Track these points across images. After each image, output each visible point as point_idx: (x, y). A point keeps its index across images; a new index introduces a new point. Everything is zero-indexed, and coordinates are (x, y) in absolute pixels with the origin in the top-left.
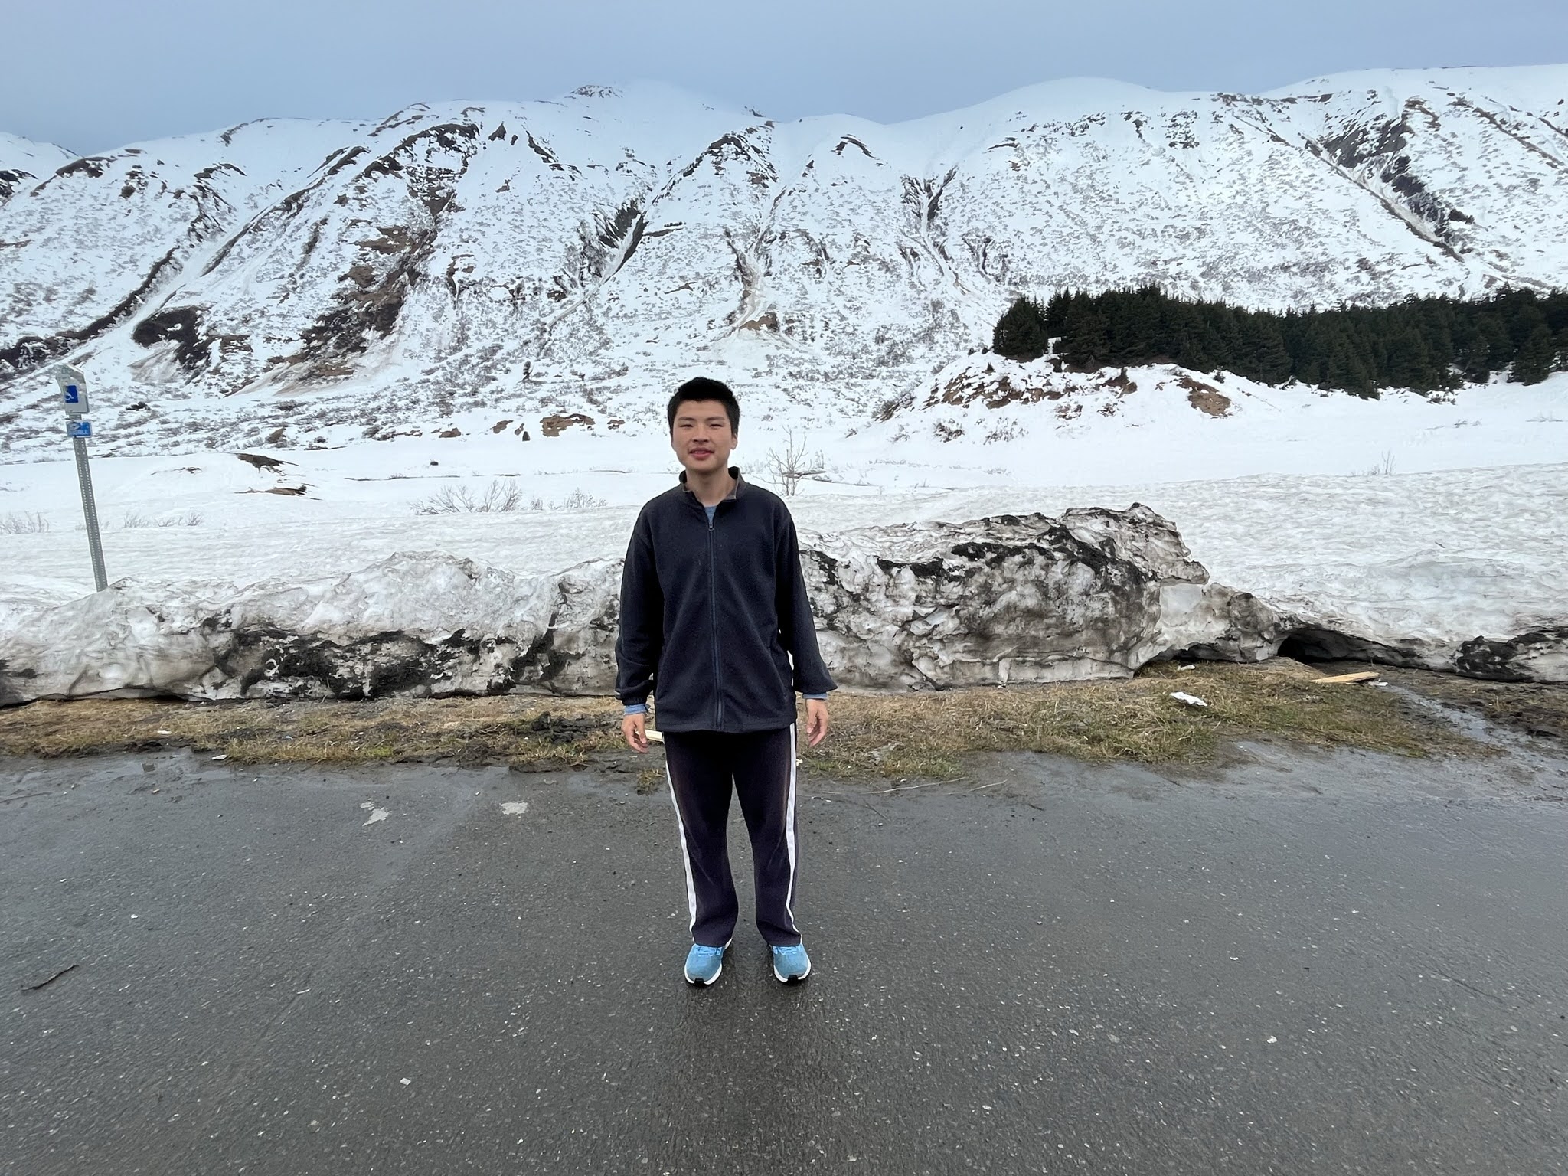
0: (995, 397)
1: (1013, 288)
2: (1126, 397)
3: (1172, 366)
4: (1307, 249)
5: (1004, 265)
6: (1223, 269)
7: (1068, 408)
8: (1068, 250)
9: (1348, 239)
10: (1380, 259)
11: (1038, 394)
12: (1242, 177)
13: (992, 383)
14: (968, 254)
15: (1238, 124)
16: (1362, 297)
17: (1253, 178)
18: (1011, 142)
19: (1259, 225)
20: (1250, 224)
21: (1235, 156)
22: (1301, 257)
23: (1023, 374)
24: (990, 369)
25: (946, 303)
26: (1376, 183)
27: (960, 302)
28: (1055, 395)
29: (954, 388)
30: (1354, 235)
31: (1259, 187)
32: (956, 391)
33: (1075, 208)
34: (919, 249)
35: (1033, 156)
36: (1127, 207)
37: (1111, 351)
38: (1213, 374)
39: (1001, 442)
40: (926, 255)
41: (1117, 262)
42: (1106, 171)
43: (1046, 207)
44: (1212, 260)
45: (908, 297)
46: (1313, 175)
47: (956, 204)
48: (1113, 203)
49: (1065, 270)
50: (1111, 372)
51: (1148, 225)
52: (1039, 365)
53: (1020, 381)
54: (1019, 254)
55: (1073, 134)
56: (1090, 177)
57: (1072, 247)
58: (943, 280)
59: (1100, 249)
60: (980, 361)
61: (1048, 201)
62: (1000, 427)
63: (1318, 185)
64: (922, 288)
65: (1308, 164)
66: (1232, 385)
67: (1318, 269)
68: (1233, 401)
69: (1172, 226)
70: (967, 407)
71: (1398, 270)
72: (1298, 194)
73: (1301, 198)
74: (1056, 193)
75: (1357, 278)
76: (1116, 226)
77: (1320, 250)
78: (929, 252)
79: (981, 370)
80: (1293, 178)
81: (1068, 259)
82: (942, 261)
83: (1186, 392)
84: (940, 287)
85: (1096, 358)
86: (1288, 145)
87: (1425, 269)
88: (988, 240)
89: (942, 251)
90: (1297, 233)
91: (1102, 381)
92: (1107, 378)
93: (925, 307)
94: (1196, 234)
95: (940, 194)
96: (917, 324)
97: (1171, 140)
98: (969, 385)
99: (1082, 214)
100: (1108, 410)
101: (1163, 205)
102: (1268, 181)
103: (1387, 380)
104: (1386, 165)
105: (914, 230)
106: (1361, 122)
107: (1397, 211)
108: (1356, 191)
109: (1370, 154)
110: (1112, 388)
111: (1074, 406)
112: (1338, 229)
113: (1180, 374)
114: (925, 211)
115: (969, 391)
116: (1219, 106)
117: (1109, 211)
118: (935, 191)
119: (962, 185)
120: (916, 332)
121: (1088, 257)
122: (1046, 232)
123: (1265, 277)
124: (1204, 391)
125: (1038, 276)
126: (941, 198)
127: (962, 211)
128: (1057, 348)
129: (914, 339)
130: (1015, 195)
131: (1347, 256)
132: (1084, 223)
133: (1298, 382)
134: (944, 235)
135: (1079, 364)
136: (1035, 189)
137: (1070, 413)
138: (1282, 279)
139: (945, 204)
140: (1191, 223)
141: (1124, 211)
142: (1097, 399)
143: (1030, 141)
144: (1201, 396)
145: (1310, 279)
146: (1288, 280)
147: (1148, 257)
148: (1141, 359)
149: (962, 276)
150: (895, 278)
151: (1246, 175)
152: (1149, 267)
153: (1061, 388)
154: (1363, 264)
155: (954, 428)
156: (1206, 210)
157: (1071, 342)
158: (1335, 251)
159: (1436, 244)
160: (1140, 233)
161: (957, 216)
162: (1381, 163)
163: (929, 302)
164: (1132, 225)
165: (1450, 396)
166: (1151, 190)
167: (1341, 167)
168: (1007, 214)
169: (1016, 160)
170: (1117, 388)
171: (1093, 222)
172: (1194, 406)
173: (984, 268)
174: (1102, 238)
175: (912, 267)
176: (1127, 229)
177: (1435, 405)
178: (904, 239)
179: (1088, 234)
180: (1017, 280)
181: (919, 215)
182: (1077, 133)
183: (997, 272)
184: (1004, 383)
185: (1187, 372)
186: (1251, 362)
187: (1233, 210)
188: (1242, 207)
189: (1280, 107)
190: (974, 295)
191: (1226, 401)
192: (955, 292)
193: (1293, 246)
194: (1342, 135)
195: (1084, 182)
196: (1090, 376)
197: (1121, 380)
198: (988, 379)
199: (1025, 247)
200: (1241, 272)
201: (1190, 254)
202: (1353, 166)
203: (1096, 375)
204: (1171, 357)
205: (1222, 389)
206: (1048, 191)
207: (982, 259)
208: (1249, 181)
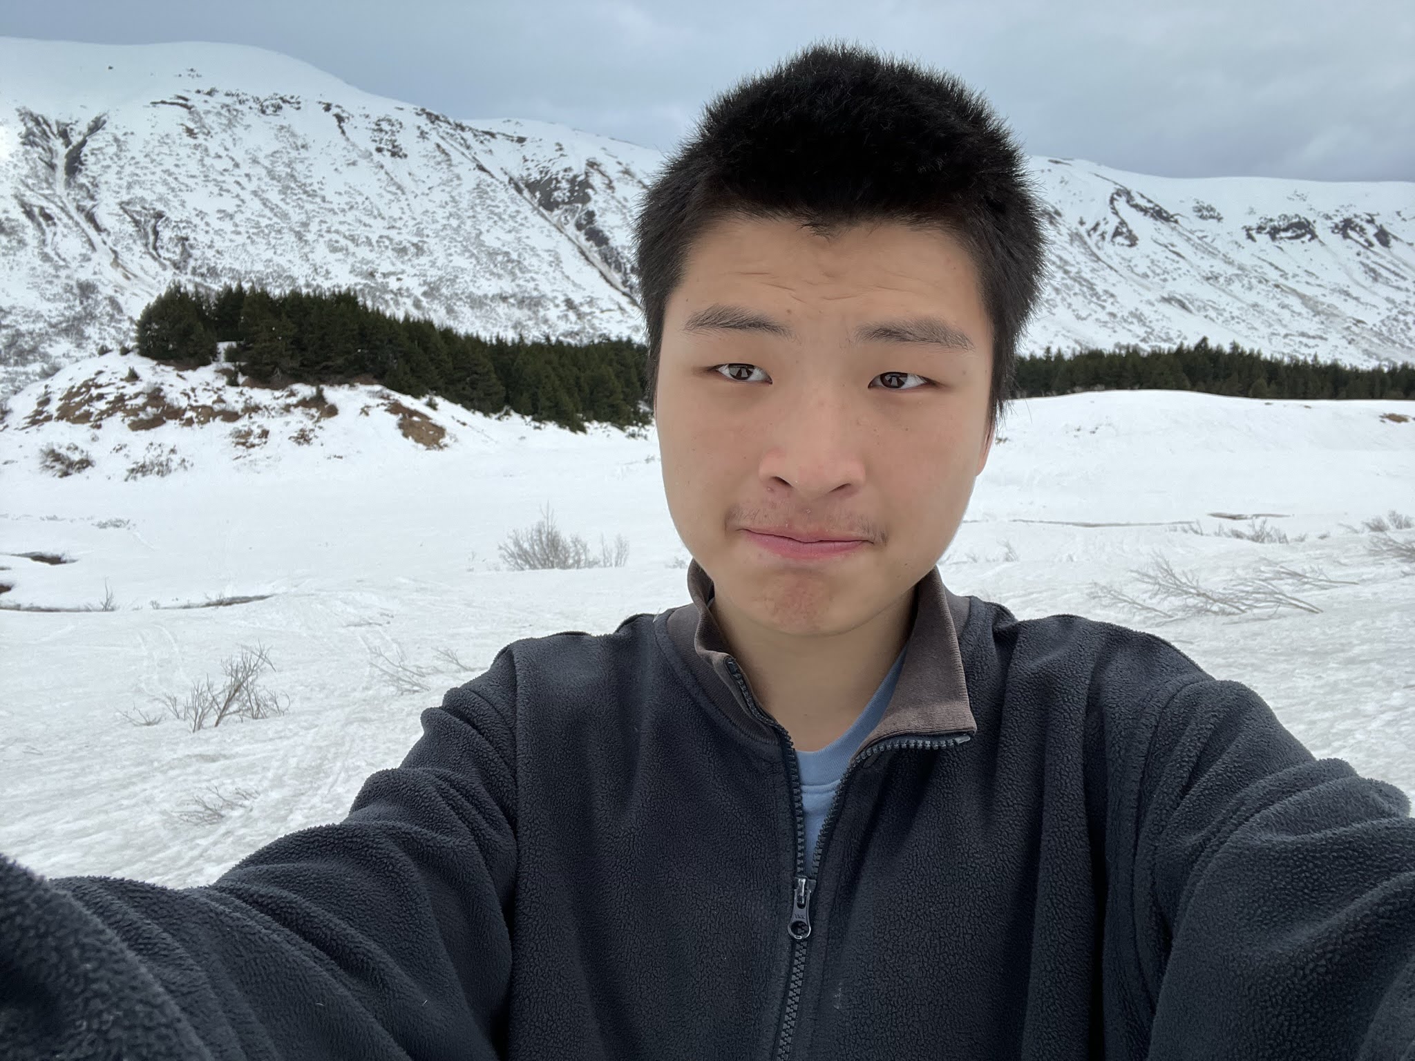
0: (142, 415)
1: (198, 279)
2: (325, 422)
3: (377, 388)
4: (521, 282)
5: (184, 251)
6: (444, 291)
7: (249, 433)
8: (269, 244)
9: (555, 278)
10: (582, 300)
11: (207, 414)
12: (453, 200)
13: (137, 396)
14: (130, 228)
15: (444, 145)
16: (572, 334)
17: (464, 204)
18: (181, 101)
19: (475, 252)
20: (466, 249)
21: (445, 177)
22: (517, 290)
23: (182, 385)
24: (133, 377)
25: (101, 288)
26: (571, 229)
27: (122, 288)
28: (231, 416)
29: (77, 399)
30: (558, 275)
31: (471, 213)
32: (80, 404)
33: (274, 196)
34: (53, 210)
35: (214, 125)
36: (335, 207)
37: (302, 365)
38: (425, 400)
39: (152, 479)
40: (65, 219)
41: (330, 268)
42: (307, 163)
43: (236, 189)
44: (433, 279)
45: (39, 271)
46: (518, 212)
47: (108, 162)
48: (318, 200)
49: (267, 267)
50: (305, 391)
51: (360, 231)
52: (206, 374)
53: (179, 396)
54: (205, 239)
55: (263, 112)
56: (289, 165)
57: (273, 242)
58: (94, 256)
59: (307, 249)
60: (117, 365)
61: (238, 183)
62: (149, 457)
63: (523, 222)
64: (62, 263)
65: (513, 201)
66: (446, 413)
67: (532, 303)
68: (448, 430)
69: (388, 237)
70: (99, 427)
71: (598, 313)
72: (507, 227)
73: (510, 232)
74: (247, 175)
75: (566, 316)
76: (324, 227)
77: (531, 285)
78: (71, 217)
79: (120, 376)
80: (501, 210)
81: (269, 254)
82: (92, 232)
83: (395, 419)
84: (90, 266)
85: (283, 372)
86: (492, 176)
87: (617, 315)
88: (159, 216)
89: (91, 218)
90: (510, 266)
91: (293, 400)
92: (299, 397)
93: (68, 289)
94: (413, 250)
95: (83, 143)
96: (54, 310)
97: (378, 145)
98: (100, 397)
99: (281, 204)
100: (303, 438)
101: (376, 213)
102: (478, 209)
103: (591, 414)
104: (577, 215)
105: (44, 185)
106: (554, 170)
107: (591, 258)
108: (555, 233)
109: (563, 202)
110: (307, 411)
111: (257, 431)
112: (545, 267)
113: (388, 398)
114: (61, 162)
115: (102, 405)
116: (423, 121)
117: (315, 207)
118: (76, 139)
119: (116, 140)
120: (54, 321)
121: (294, 256)
122: (238, 218)
123: (486, 304)
124: (415, 419)
125: (231, 270)
126: (86, 150)
127: (118, 173)
128: (231, 355)
129: (51, 330)
130: (194, 168)
131: (555, 294)
132: (285, 216)
133: (512, 412)
134: (92, 198)
135: (261, 379)
136: (220, 165)
137: (252, 440)
138: (502, 309)
139: (91, 159)
140: (406, 237)
141: (332, 210)
142: (287, 423)
143: (208, 107)
144: (412, 424)
145: (526, 311)
146: (506, 310)
147: (365, 267)
148: (339, 377)
149: (125, 256)
150: (14, 243)
151: (457, 198)
152: (366, 278)
153: (239, 407)
154: (570, 304)
155: (76, 457)
156: (422, 226)
157: (250, 349)
158: (546, 288)
159: (624, 294)
160: (353, 239)
161: (111, 176)
162: (573, 212)
163: (73, 283)
164: (343, 228)
165: (643, 432)
166: (361, 194)
167: (541, 209)
168: (183, 188)
169: (191, 125)
170: (313, 411)
171: (296, 217)
172: (406, 435)
173: (155, 248)
174: (310, 237)
175: (43, 233)
176: (337, 232)
177: (632, 440)
178: (28, 193)
179: (291, 229)
180: (204, 270)
181: (52, 166)
182: (269, 111)
183: (176, 258)
184: (155, 396)
185: (396, 396)
186: (464, 389)
187: (449, 232)
188: (457, 230)
189: (482, 138)
190: (143, 282)
191: (441, 431)
192: (116, 276)
193: (508, 278)
194: (538, 178)
195: (281, 170)
196: (277, 394)
197: (318, 401)
198: (130, 390)
199: (212, 232)
200: (463, 297)
201: (407, 268)
202: (552, 210)
203: (286, 394)
204: (375, 377)
205: (437, 417)
206: (237, 171)
207: (152, 238)
208: (461, 206)
